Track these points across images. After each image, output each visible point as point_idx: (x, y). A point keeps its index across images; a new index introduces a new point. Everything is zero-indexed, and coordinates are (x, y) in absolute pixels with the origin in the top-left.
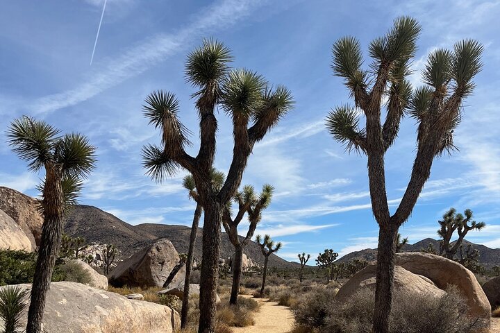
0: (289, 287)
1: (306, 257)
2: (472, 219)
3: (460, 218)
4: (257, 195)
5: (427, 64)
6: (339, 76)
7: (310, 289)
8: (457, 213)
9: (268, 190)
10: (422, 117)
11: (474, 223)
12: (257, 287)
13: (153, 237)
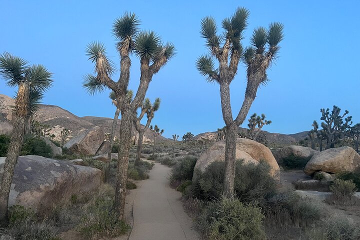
0: (167, 153)
1: (177, 136)
2: (265, 119)
3: (259, 118)
4: (152, 104)
5: (253, 34)
6: (204, 37)
7: (179, 155)
8: (257, 115)
9: (158, 101)
10: (249, 63)
11: (266, 121)
12: (150, 153)
13: (91, 124)
